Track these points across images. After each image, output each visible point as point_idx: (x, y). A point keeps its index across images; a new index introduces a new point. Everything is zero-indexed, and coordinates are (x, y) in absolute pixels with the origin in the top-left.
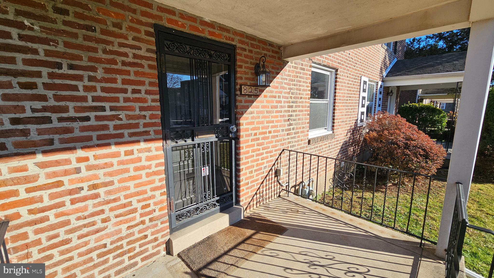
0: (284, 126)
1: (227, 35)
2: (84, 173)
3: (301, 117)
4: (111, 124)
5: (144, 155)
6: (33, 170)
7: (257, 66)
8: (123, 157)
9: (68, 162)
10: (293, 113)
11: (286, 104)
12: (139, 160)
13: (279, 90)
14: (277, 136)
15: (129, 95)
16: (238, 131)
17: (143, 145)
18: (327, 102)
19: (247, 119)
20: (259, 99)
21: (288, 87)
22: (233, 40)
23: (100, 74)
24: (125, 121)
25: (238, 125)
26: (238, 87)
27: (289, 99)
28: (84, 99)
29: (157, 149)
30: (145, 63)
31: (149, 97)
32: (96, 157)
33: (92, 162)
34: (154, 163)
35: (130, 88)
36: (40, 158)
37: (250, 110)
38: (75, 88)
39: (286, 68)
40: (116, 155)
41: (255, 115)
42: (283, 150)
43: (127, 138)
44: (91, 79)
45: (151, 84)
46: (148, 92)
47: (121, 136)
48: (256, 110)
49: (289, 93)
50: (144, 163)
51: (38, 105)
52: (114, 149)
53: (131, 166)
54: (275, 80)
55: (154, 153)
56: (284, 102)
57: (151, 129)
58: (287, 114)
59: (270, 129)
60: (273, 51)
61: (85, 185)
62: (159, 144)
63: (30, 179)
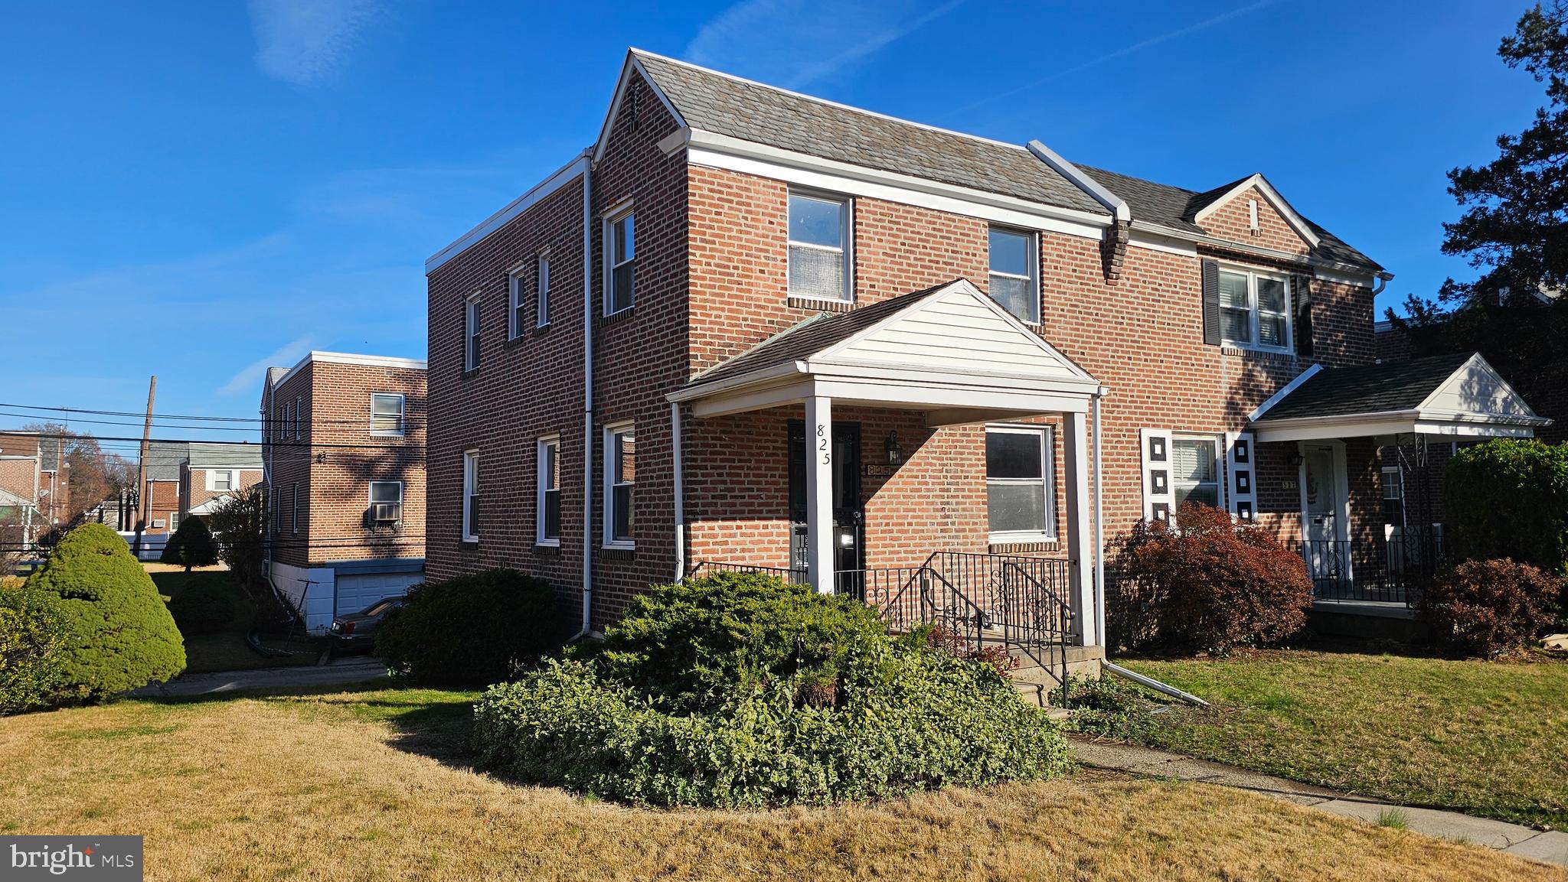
0: (935, 517)
1: (851, 414)
2: (739, 538)
3: (967, 506)
4: (756, 501)
5: (775, 531)
6: (717, 531)
7: (888, 440)
8: (762, 530)
9: (731, 528)
10: (950, 500)
11: (937, 487)
12: (771, 534)
13: (923, 467)
14: (923, 531)
15: (769, 479)
16: (863, 517)
17: (775, 522)
18: (1041, 483)
19: (875, 504)
20: (891, 480)
21: (938, 462)
22: (857, 418)
23: (753, 464)
24: (764, 501)
25: (863, 511)
26: (863, 467)
27: (942, 480)
28: (743, 483)
29: (785, 527)
30: (780, 452)
31: (781, 480)
32: (746, 527)
33: (744, 530)
34: (782, 539)
35: (769, 473)
36: (720, 523)
37: (879, 493)
38: (739, 475)
39: (934, 437)
40: (757, 527)
41: (886, 500)
42: (935, 553)
43: (765, 515)
44: (749, 468)
45: (783, 469)
46: (781, 476)
47: (761, 512)
48: (886, 493)
49: (941, 471)
50: (775, 538)
51: (723, 487)
52: (756, 522)
53: (766, 539)
54: (915, 455)
55: (783, 530)
56: (933, 484)
57: (781, 508)
58: (939, 500)
59: (910, 520)
60: (910, 420)
61: (739, 547)
62: (787, 522)
63: (715, 536)
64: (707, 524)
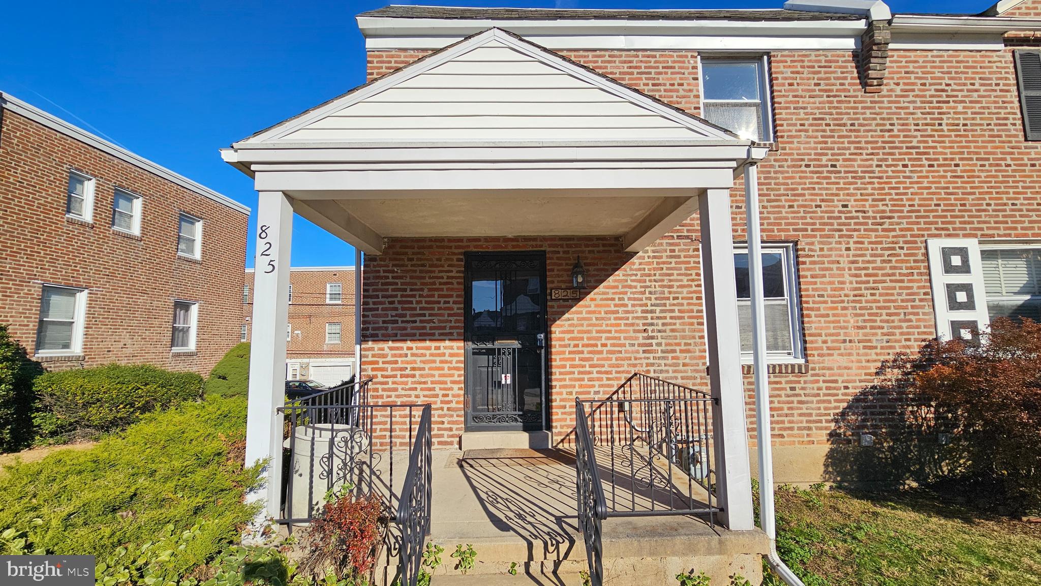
0: (637, 338)
1: (534, 243)
2: (409, 358)
3: (678, 326)
4: (428, 325)
5: (447, 352)
6: (387, 351)
8: (433, 351)
9: (402, 348)
10: (655, 321)
11: (639, 309)
12: (444, 355)
13: (620, 290)
14: (620, 352)
15: (442, 305)
16: (549, 339)
17: (447, 343)
18: (783, 302)
19: (561, 326)
20: (581, 303)
21: (639, 285)
22: (541, 246)
23: (425, 292)
24: (437, 325)
25: (548, 334)
26: (548, 291)
27: (645, 301)
28: (415, 309)
29: (458, 348)
30: (454, 281)
31: (455, 306)
32: (417, 348)
33: (414, 351)
34: (455, 359)
35: (442, 300)
36: (390, 344)
37: (567, 316)
38: (411, 302)
40: (429, 348)
41: (575, 322)
42: (635, 374)
43: (437, 337)
44: (420, 296)
45: (458, 296)
46: (454, 303)
47: (433, 334)
48: (575, 316)
49: (644, 293)
50: (447, 358)
51: (394, 313)
52: (428, 343)
53: (438, 359)
54: (611, 278)
55: (456, 351)
56: (633, 305)
57: (455, 331)
58: (641, 322)
59: (604, 341)
61: (409, 366)
62: (461, 344)
63: (385, 356)
64: (377, 346)
